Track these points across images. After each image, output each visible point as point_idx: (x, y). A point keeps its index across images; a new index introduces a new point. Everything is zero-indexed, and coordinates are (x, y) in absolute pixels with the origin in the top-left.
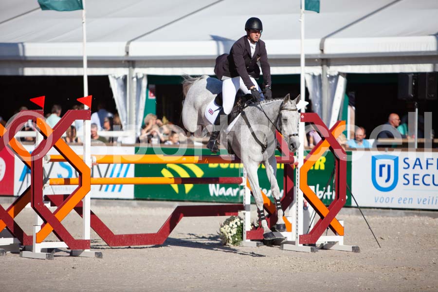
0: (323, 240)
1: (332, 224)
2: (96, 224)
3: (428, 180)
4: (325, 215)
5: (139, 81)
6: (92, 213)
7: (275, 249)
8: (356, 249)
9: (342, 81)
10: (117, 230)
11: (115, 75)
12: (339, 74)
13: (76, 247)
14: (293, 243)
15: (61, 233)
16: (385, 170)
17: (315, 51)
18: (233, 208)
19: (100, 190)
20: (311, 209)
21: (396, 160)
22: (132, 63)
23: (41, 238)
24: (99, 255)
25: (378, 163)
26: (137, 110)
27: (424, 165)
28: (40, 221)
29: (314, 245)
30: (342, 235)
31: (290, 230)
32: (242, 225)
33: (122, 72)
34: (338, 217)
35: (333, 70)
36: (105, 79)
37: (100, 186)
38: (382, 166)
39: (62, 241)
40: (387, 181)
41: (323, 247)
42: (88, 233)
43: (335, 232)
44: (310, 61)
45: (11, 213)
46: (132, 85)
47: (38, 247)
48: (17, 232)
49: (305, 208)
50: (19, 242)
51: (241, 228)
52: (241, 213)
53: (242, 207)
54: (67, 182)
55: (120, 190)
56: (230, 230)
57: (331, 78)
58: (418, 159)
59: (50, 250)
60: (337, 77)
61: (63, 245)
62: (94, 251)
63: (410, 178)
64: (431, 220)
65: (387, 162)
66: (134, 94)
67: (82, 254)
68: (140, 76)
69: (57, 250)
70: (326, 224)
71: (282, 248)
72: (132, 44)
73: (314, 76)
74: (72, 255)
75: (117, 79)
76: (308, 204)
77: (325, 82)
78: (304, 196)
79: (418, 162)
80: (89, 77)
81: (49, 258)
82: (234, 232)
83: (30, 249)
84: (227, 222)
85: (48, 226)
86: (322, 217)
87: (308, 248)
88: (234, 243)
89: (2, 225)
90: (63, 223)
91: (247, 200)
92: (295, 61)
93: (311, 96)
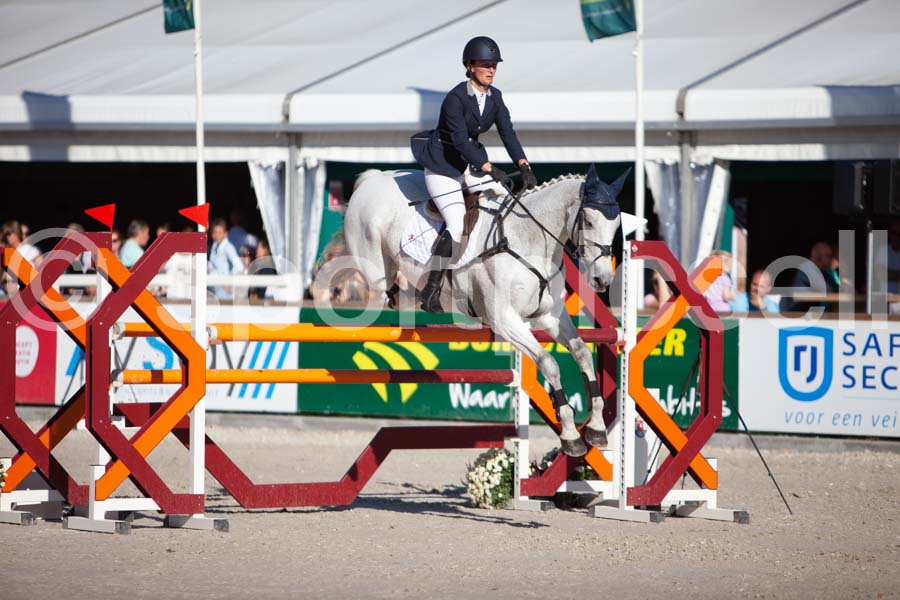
0: (675, 497)
1: (694, 465)
2: (216, 460)
3: (893, 378)
4: (679, 446)
5: (310, 173)
6: (208, 441)
7: (577, 515)
8: (741, 517)
9: (721, 177)
11: (261, 161)
12: (716, 161)
13: (176, 508)
14: (614, 504)
15: (146, 481)
16: (806, 357)
17: (666, 115)
18: (494, 432)
19: (230, 393)
20: (650, 436)
21: (828, 335)
22: (294, 138)
23: (105, 491)
24: (222, 526)
25: (793, 342)
26: (306, 231)
27: (885, 346)
28: (104, 457)
29: (658, 508)
30: (713, 486)
31: (609, 478)
32: (512, 466)
33: (274, 155)
34: (704, 451)
35: (704, 154)
36: (242, 169)
37: (228, 386)
38: (799, 350)
39: (147, 496)
40: (810, 379)
41: (675, 513)
42: (200, 482)
43: (700, 482)
44: (656, 136)
45: (45, 439)
46: (296, 182)
47: (99, 509)
48: (55, 477)
49: (639, 432)
50: (60, 498)
51: (509, 473)
52: (509, 443)
53: (512, 431)
54: (157, 377)
55: (269, 395)
56: (486, 478)
57: (699, 169)
58: (873, 336)
59: (123, 515)
60: (710, 168)
61: (149, 505)
62: (212, 518)
63: (857, 374)
65: (809, 341)
66: (300, 201)
67: (188, 524)
68: (312, 163)
69: (138, 515)
70: (680, 465)
71: (592, 514)
72: (296, 97)
73: (664, 166)
74: (167, 524)
75: (267, 169)
76: (645, 426)
77: (687, 179)
78: (638, 409)
79: (872, 342)
80: (209, 166)
81: (121, 530)
82: (496, 480)
83: (84, 512)
84: (482, 461)
85: (120, 467)
86: (673, 451)
87: (645, 515)
88: (496, 503)
89: (28, 464)
90: (150, 460)
91: (523, 417)
92: (622, 135)
93: (657, 207)
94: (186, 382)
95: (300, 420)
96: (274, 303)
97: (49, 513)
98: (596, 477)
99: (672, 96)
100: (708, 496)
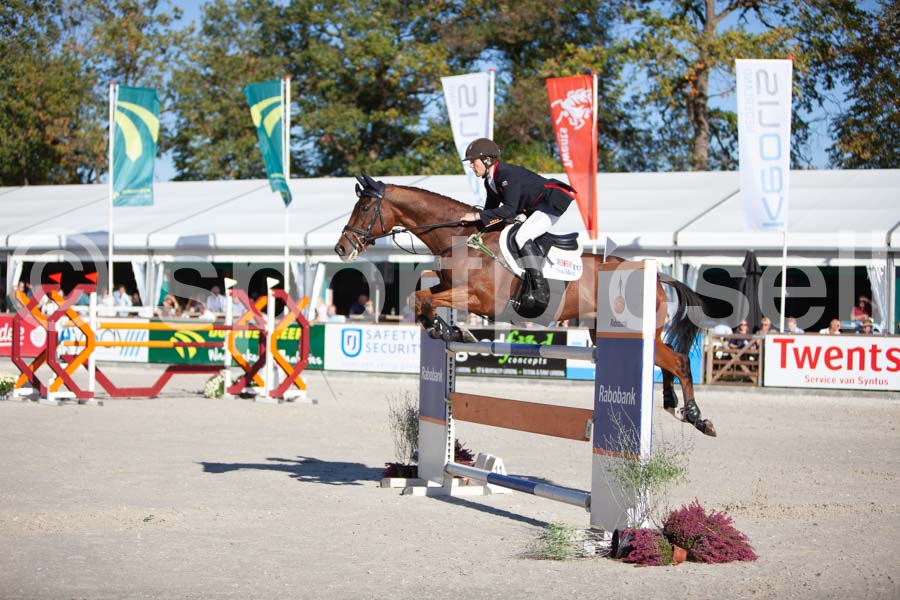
0: (287, 394)
1: (296, 381)
2: (100, 377)
3: (386, 348)
4: (290, 373)
5: (157, 266)
6: (97, 370)
7: (249, 401)
8: (315, 402)
9: (322, 269)
10: (118, 384)
11: (137, 262)
12: (320, 262)
13: (83, 396)
14: (264, 397)
15: (70, 385)
16: (352, 340)
17: (299, 243)
18: (218, 368)
19: (121, 353)
20: (280, 370)
21: (360, 331)
22: (151, 252)
23: (55, 389)
24: (101, 404)
25: (347, 334)
26: (155, 289)
27: (382, 335)
28: (55, 375)
29: (282, 398)
30: (304, 389)
31: (263, 386)
32: (223, 382)
33: (144, 258)
34: (300, 376)
35: (315, 259)
36: (129, 265)
37: (120, 348)
38: (349, 337)
39: (70, 390)
40: (354, 348)
41: (289, 400)
42: (92, 385)
43: (298, 387)
44: (294, 251)
45: (32, 368)
46: (151, 270)
47: (52, 396)
48: (36, 383)
49: (275, 368)
50: (37, 391)
51: (222, 385)
52: (222, 372)
53: (223, 367)
54: (77, 344)
55: (137, 354)
56: (214, 385)
57: (313, 265)
58: (378, 332)
59: (63, 399)
60: (317, 265)
61: (71, 395)
62: (97, 400)
63: (372, 346)
64: (386, 380)
65: (353, 333)
66: (153, 277)
67: (87, 403)
68: (158, 262)
69: (68, 399)
70: (291, 380)
71: (254, 400)
72: (153, 235)
73: (299, 264)
74: (80, 403)
75: (139, 264)
76: (278, 366)
77: (308, 269)
78: (275, 358)
79: (378, 334)
80: (116, 265)
81: (60, 404)
82: (217, 387)
83: (45, 397)
84: (211, 379)
85: (60, 379)
86: (288, 376)
87: (276, 401)
88: (217, 396)
89: (26, 378)
90: (72, 376)
91: (228, 362)
92: (280, 251)
93: (296, 280)
94: (87, 345)
95: (149, 365)
96: (140, 317)
97: (34, 398)
98: (257, 385)
99: (302, 236)
100: (301, 393)
